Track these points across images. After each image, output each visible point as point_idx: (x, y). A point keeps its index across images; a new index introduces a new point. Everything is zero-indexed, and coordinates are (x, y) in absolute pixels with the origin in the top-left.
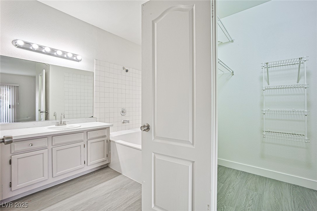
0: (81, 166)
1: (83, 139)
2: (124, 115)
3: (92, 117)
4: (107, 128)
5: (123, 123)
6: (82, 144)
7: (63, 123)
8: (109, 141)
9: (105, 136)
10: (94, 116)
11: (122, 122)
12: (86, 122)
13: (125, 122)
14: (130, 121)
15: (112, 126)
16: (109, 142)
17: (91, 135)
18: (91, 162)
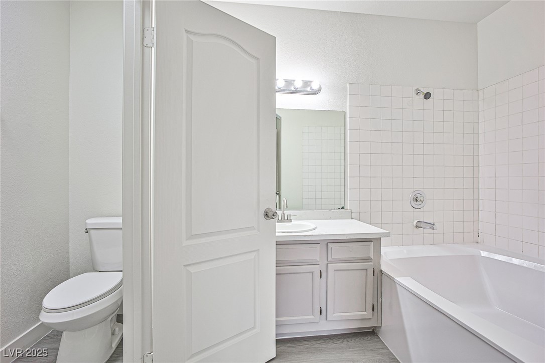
0: (313, 317)
1: (318, 260)
2: (419, 207)
3: (343, 208)
4: (373, 241)
5: (417, 227)
6: (316, 269)
7: (286, 218)
8: (380, 273)
9: (368, 259)
10: (348, 207)
11: (415, 223)
12: (330, 218)
13: (422, 225)
14: (437, 225)
15: (387, 235)
16: (379, 275)
17: (336, 252)
18: (335, 314)
